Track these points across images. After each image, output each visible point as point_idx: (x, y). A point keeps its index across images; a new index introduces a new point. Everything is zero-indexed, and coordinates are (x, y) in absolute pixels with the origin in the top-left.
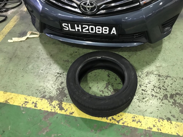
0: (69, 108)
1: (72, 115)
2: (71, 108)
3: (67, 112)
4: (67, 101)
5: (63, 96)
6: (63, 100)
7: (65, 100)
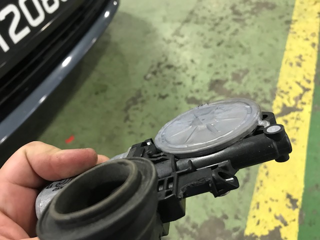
0: (270, 210)
1: (300, 200)
2: (270, 202)
3: (288, 220)
4: (240, 216)
5: (219, 231)
6: (236, 229)
7: (237, 223)
